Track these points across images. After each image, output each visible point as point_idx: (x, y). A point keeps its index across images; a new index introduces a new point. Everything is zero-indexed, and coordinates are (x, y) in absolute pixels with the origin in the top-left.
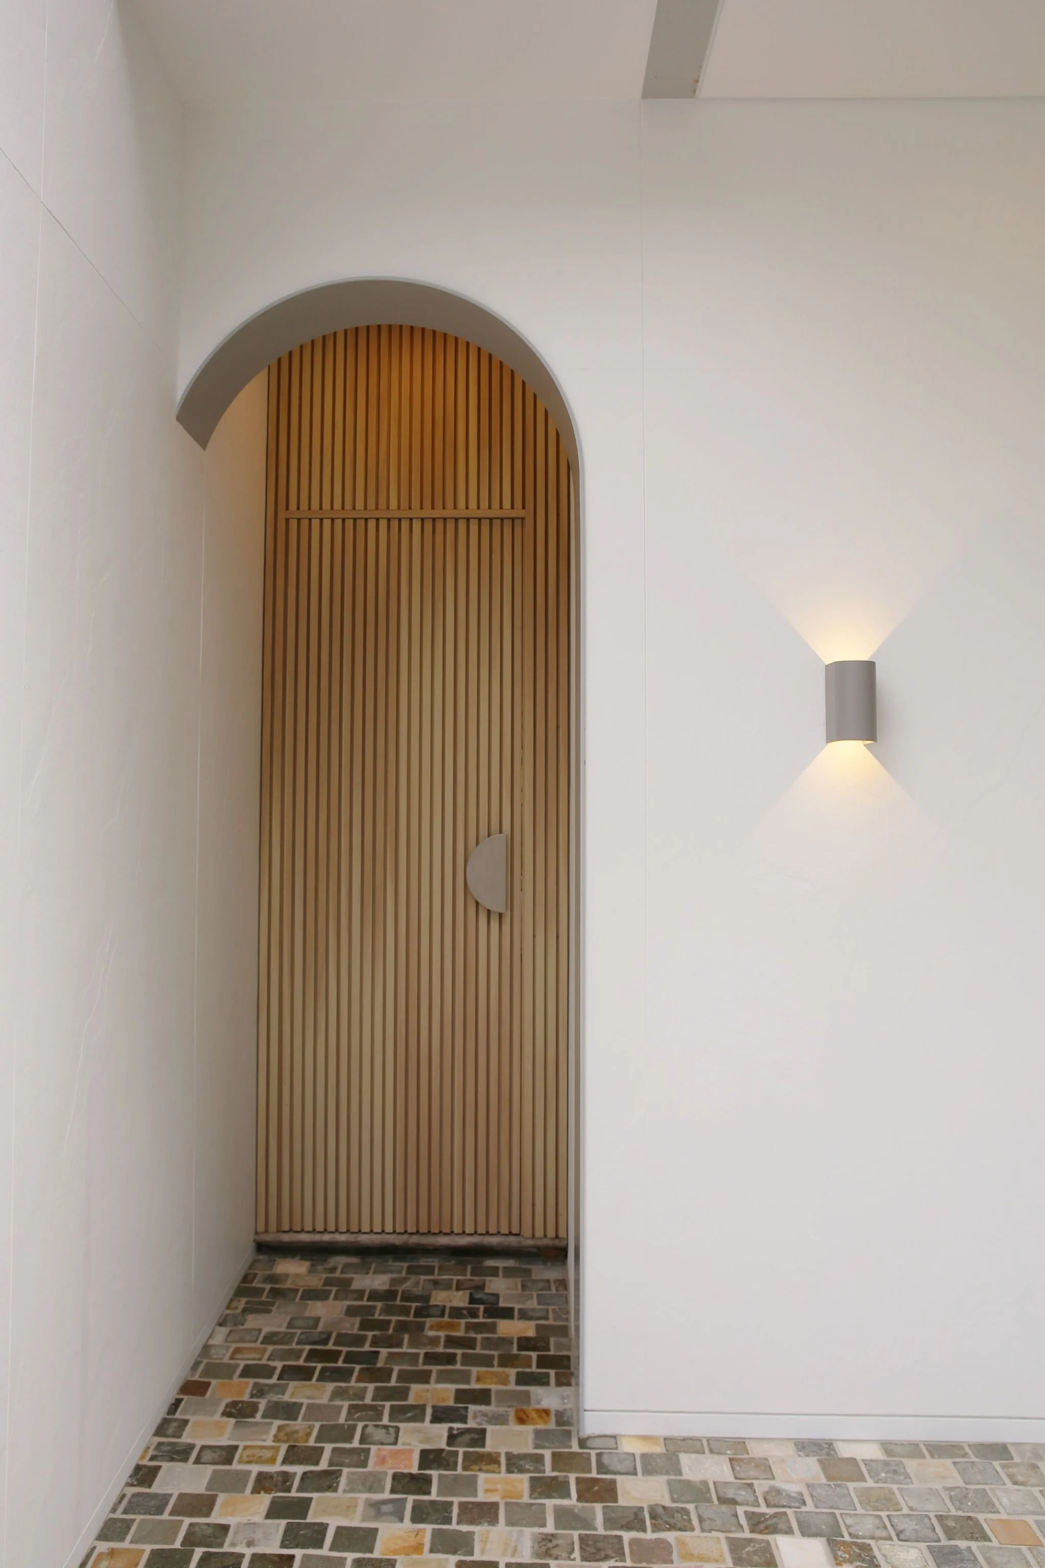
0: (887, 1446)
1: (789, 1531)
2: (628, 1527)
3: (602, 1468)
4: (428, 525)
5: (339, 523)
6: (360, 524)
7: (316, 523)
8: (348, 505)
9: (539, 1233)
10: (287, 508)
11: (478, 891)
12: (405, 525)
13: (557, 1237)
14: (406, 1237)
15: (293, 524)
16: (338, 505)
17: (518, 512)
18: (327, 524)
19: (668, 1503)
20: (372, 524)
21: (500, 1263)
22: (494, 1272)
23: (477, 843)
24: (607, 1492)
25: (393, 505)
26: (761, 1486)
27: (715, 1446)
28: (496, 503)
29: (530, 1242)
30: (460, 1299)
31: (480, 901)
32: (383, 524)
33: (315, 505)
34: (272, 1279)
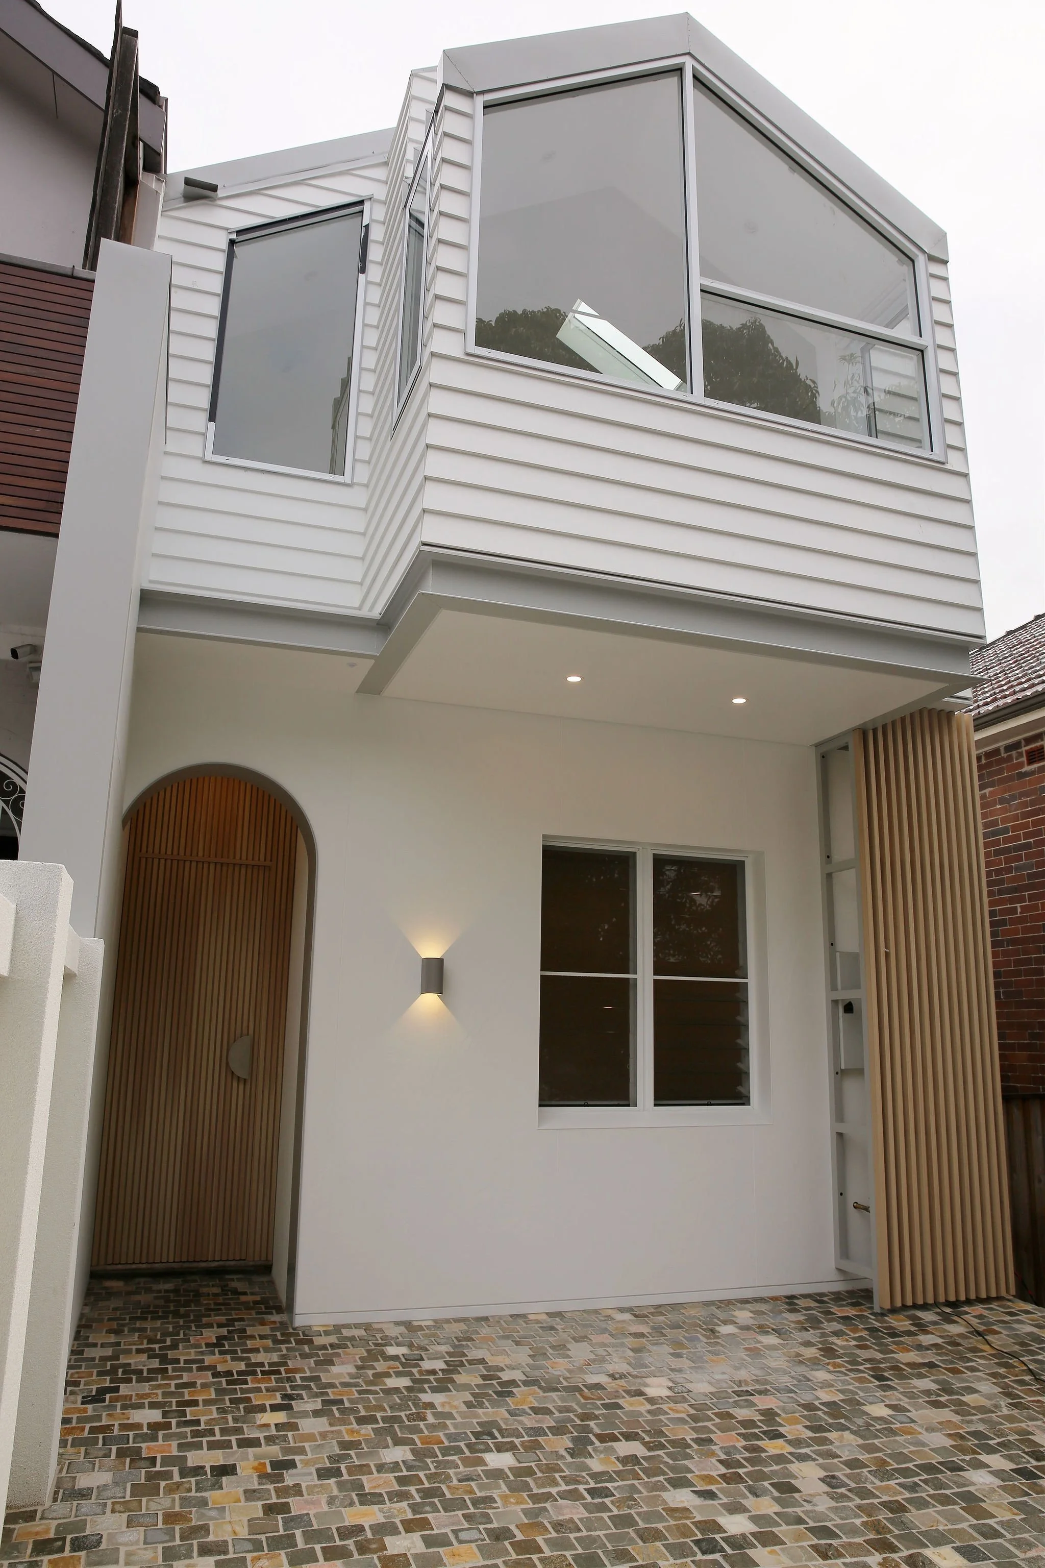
0: (435, 1321)
1: (392, 1345)
2: (321, 1350)
3: (304, 1335)
4: (219, 866)
5: (169, 862)
6: (181, 863)
7: (156, 861)
8: (175, 852)
9: (257, 1258)
10: (141, 851)
11: (234, 1066)
12: (206, 865)
13: (267, 1260)
14: (181, 1264)
15: (143, 861)
16: (169, 852)
17: (268, 863)
18: (162, 861)
19: (337, 1342)
20: (188, 864)
21: (235, 1277)
22: (232, 1280)
23: (234, 1041)
24: (310, 1342)
25: (200, 854)
26: (378, 1336)
27: (357, 1326)
28: (256, 858)
29: (251, 1263)
30: (216, 1290)
31: (235, 1072)
32: (194, 864)
33: (157, 851)
34: (106, 1288)
